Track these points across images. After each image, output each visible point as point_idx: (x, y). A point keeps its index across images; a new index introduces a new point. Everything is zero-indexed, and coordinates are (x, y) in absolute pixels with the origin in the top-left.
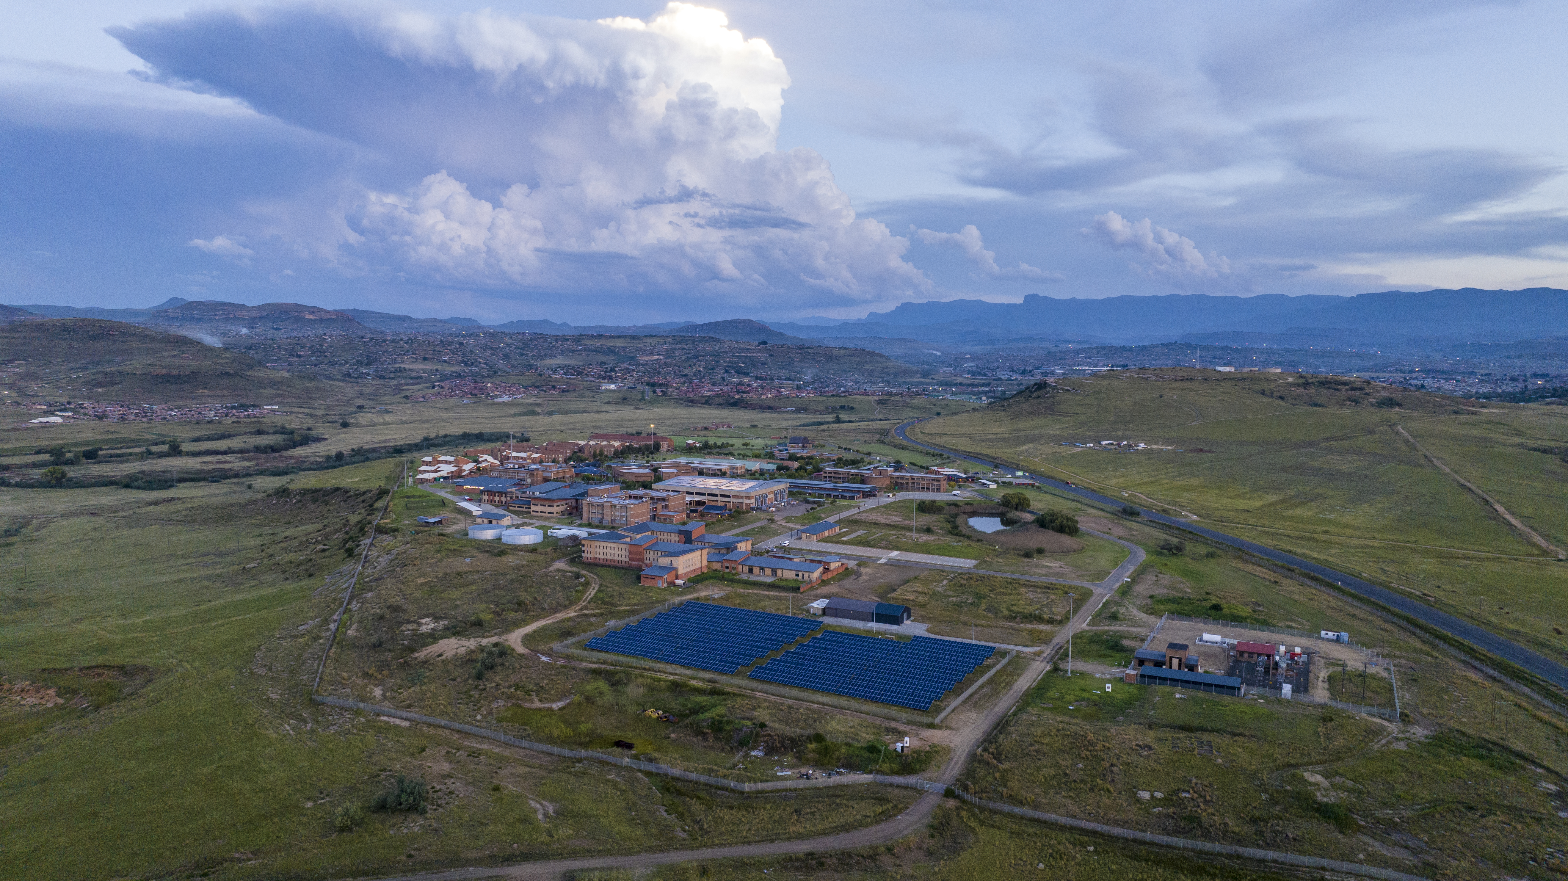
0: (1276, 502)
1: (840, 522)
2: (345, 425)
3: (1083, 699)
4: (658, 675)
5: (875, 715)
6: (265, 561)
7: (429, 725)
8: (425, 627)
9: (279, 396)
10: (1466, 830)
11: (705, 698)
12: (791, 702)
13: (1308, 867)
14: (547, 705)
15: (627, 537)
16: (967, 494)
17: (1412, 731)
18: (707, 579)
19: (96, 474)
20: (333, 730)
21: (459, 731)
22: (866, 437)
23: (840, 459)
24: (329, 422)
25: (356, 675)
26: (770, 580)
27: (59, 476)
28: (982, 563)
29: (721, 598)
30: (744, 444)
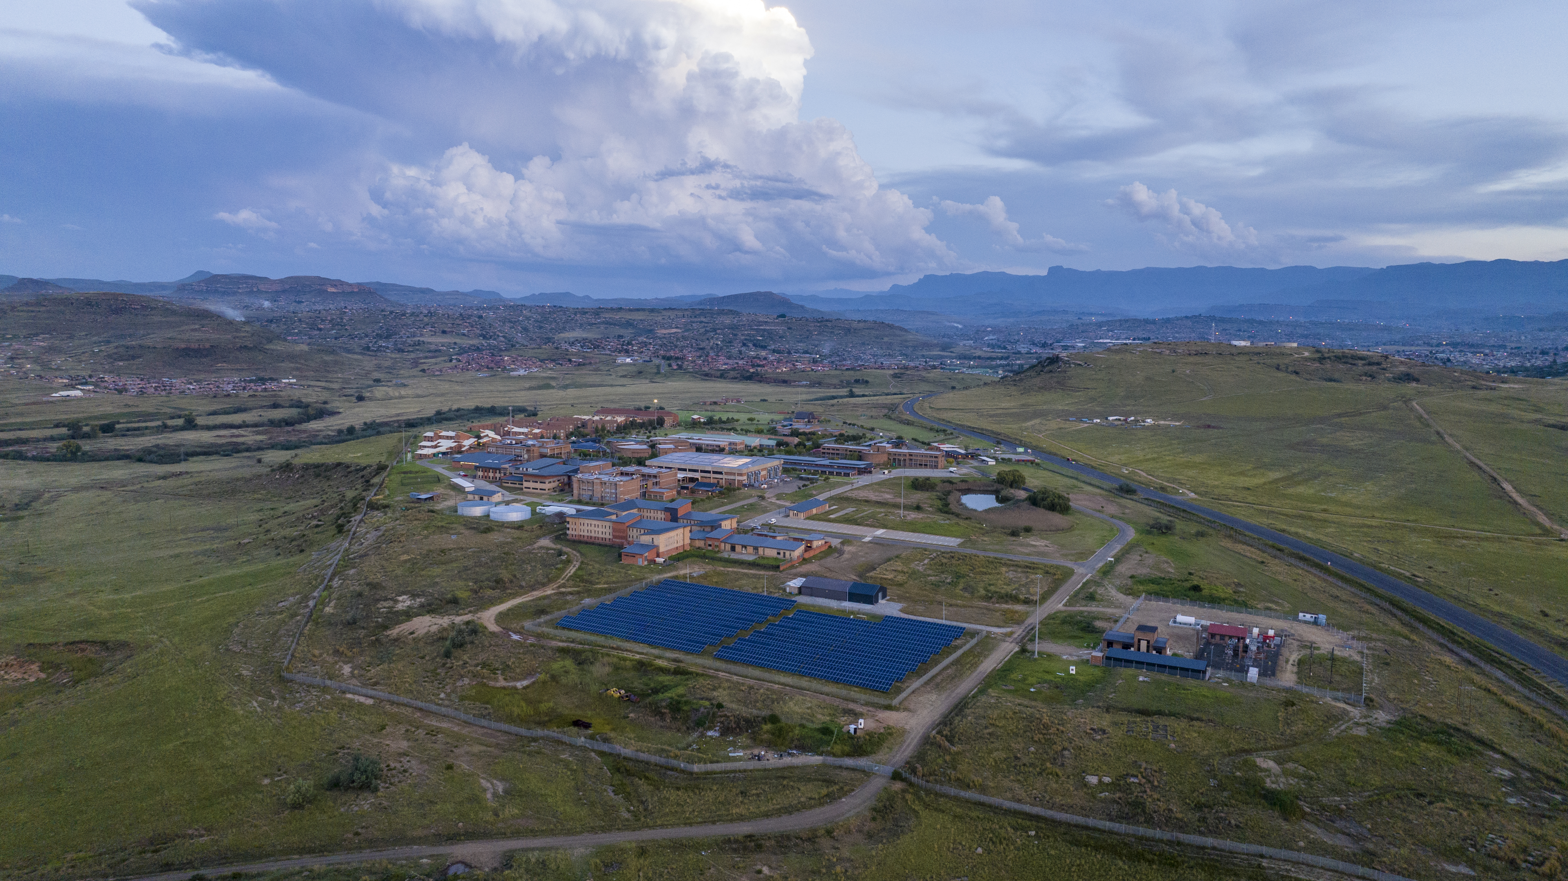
0: (1279, 479)
1: (831, 498)
2: (360, 398)
3: (1045, 681)
4: (625, 654)
5: (834, 696)
6: (261, 537)
7: (392, 703)
8: (401, 604)
9: (297, 369)
10: (1411, 817)
11: (667, 678)
12: (752, 682)
13: (1247, 854)
14: (511, 684)
15: (613, 514)
16: (964, 471)
17: (1376, 716)
18: (687, 557)
19: (111, 448)
20: (298, 707)
21: (420, 710)
22: (874, 412)
23: (842, 435)
24: (345, 396)
25: (328, 652)
26: (751, 558)
27: (74, 450)
28: (968, 542)
29: (700, 576)
30: (750, 419)
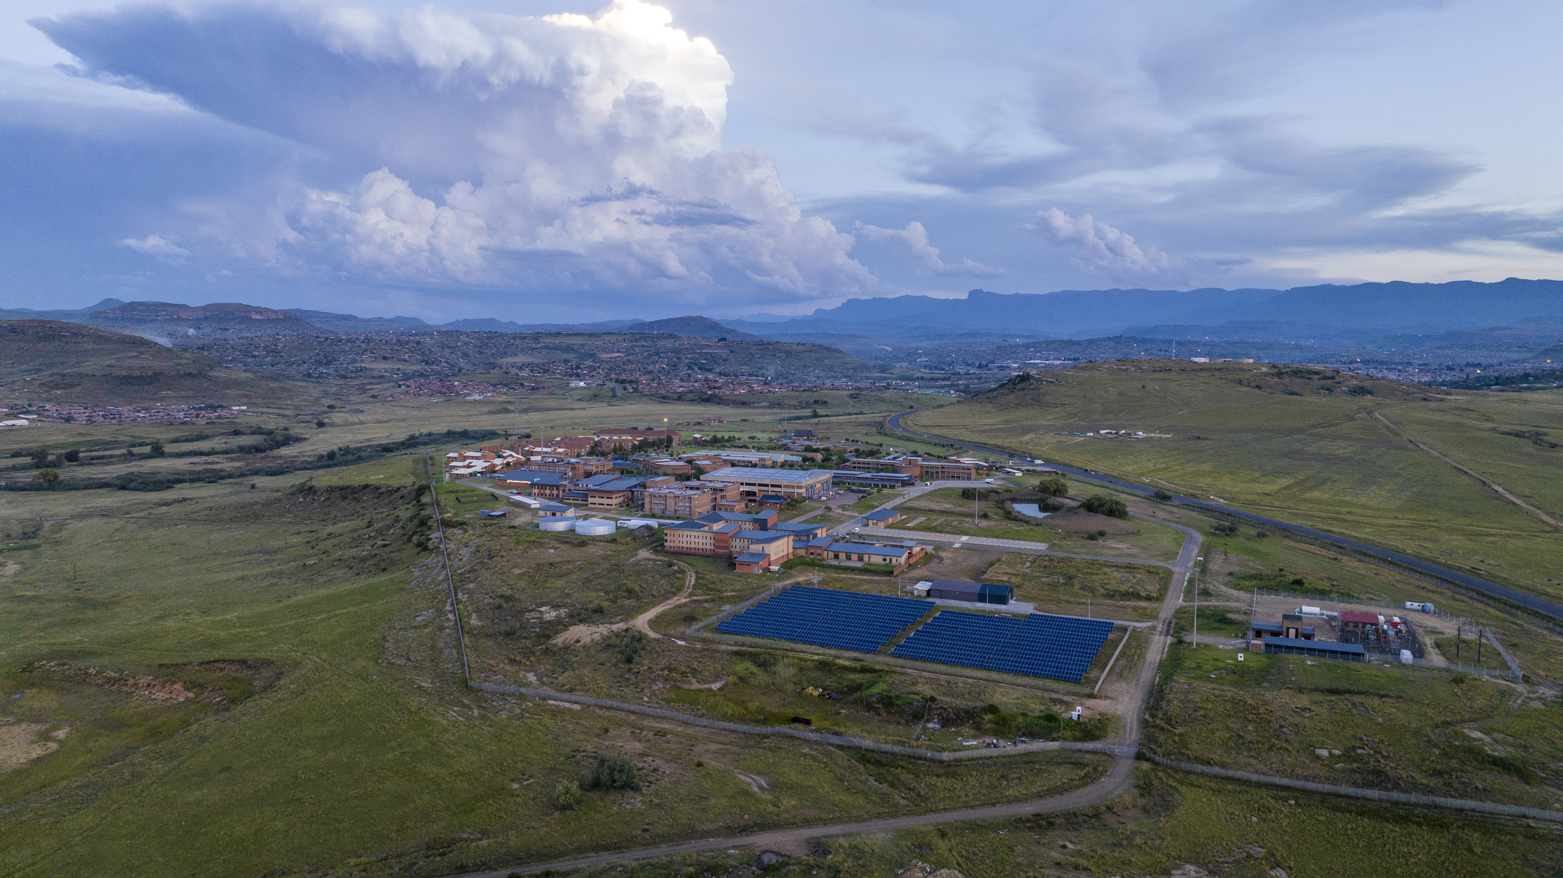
0: (1290, 486)
1: (895, 508)
2: (321, 425)
3: (1221, 668)
4: (802, 655)
5: (1032, 687)
6: (323, 557)
7: (601, 707)
8: (547, 615)
9: (246, 396)
11: (857, 676)
12: (946, 677)
14: (706, 686)
15: (705, 526)
16: (999, 482)
17: (1541, 691)
18: (798, 564)
19: (83, 476)
20: (504, 715)
21: (633, 713)
22: (864, 430)
23: (857, 451)
24: (303, 422)
25: (503, 661)
26: (859, 565)
27: (52, 478)
28: (1052, 546)
29: (819, 583)
30: (750, 438)
